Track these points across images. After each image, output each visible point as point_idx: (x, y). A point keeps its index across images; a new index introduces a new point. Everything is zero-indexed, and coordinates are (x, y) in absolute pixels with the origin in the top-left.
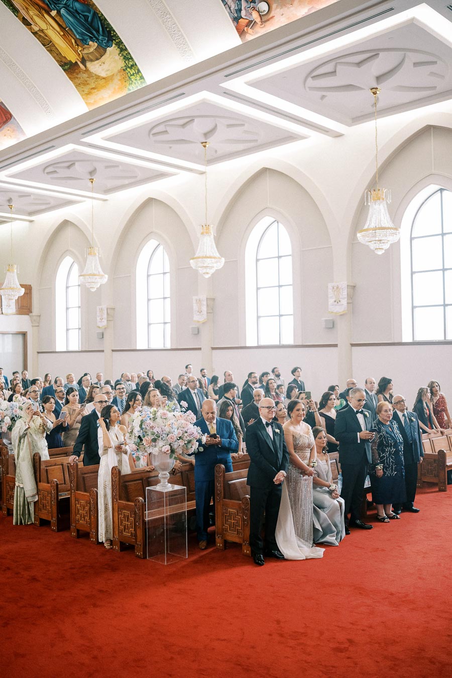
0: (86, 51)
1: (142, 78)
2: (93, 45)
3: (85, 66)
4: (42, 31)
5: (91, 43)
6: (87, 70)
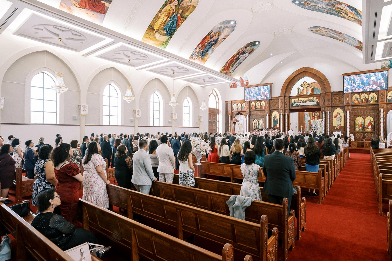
0: (161, 31)
1: (165, 48)
2: (165, 32)
3: (156, 32)
4: (160, 17)
5: (165, 31)
6: (155, 33)
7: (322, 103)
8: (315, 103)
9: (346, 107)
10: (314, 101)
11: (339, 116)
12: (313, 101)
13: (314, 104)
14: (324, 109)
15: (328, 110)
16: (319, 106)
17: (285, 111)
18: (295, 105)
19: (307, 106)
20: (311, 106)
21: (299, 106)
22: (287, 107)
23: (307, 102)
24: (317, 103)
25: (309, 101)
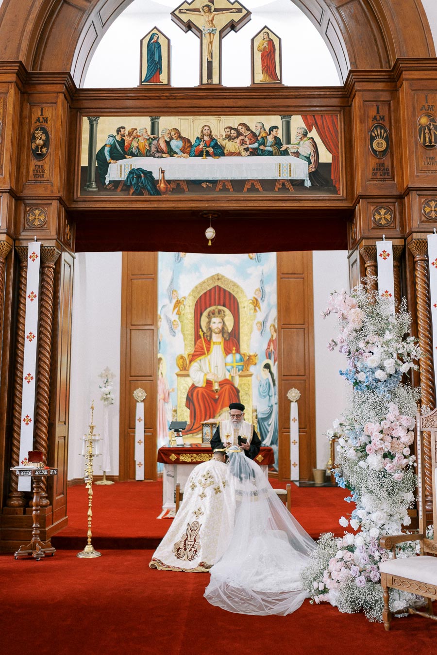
7: (373, 162)
8: (301, 170)
10: (292, 149)
12: (279, 148)
13: (285, 176)
14: (383, 217)
15: (432, 222)
16: (335, 191)
17: (30, 216)
18: (124, 177)
19: (229, 186)
20: (264, 190)
21: (159, 187)
22: (39, 179)
23: (231, 154)
24: (310, 163)
25: (250, 146)
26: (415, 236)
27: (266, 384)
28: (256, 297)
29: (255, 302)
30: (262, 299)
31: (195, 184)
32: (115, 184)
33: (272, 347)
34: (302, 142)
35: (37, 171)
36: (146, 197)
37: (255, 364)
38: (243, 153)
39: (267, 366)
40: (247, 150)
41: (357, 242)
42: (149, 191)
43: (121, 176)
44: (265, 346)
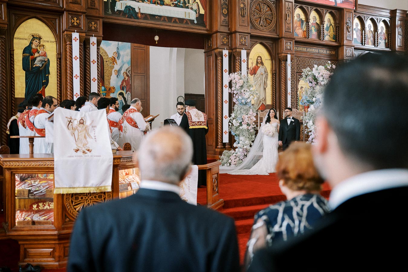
7: (222, 18)
8: (193, 16)
9: (284, 41)
10: (190, 6)
11: (260, 71)
13: (187, 18)
14: (225, 40)
15: (243, 45)
16: (205, 26)
17: (89, 24)
18: (123, 9)
19: (166, 19)
20: (180, 22)
21: (138, 16)
22: (93, 7)
23: (167, 5)
24: (196, 13)
25: (174, 2)
26: (238, 50)
27: (121, 103)
28: (114, 56)
29: (114, 59)
30: (118, 58)
31: (153, 17)
32: (119, 11)
33: (124, 84)
34: (194, 4)
35: (92, 3)
36: (133, 20)
37: (114, 93)
38: (172, 5)
39: (121, 94)
40: (173, 4)
41: (213, 48)
42: (134, 17)
43: (122, 8)
44: (120, 83)
